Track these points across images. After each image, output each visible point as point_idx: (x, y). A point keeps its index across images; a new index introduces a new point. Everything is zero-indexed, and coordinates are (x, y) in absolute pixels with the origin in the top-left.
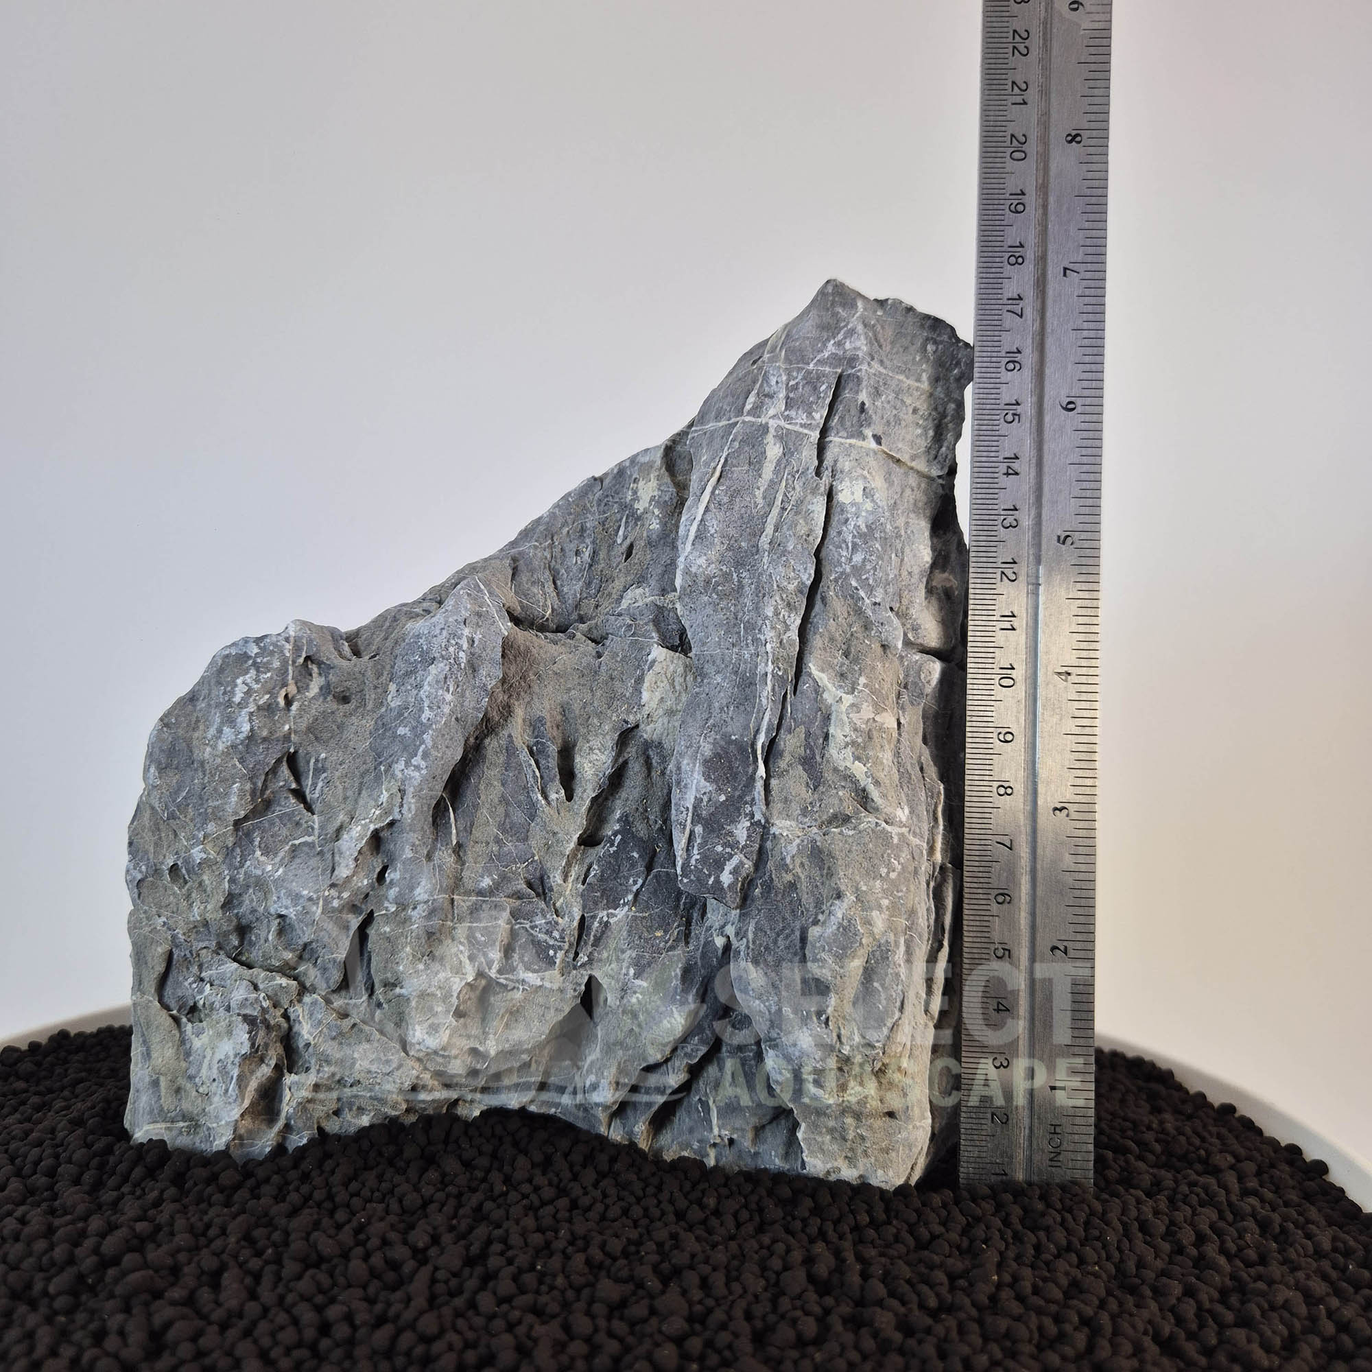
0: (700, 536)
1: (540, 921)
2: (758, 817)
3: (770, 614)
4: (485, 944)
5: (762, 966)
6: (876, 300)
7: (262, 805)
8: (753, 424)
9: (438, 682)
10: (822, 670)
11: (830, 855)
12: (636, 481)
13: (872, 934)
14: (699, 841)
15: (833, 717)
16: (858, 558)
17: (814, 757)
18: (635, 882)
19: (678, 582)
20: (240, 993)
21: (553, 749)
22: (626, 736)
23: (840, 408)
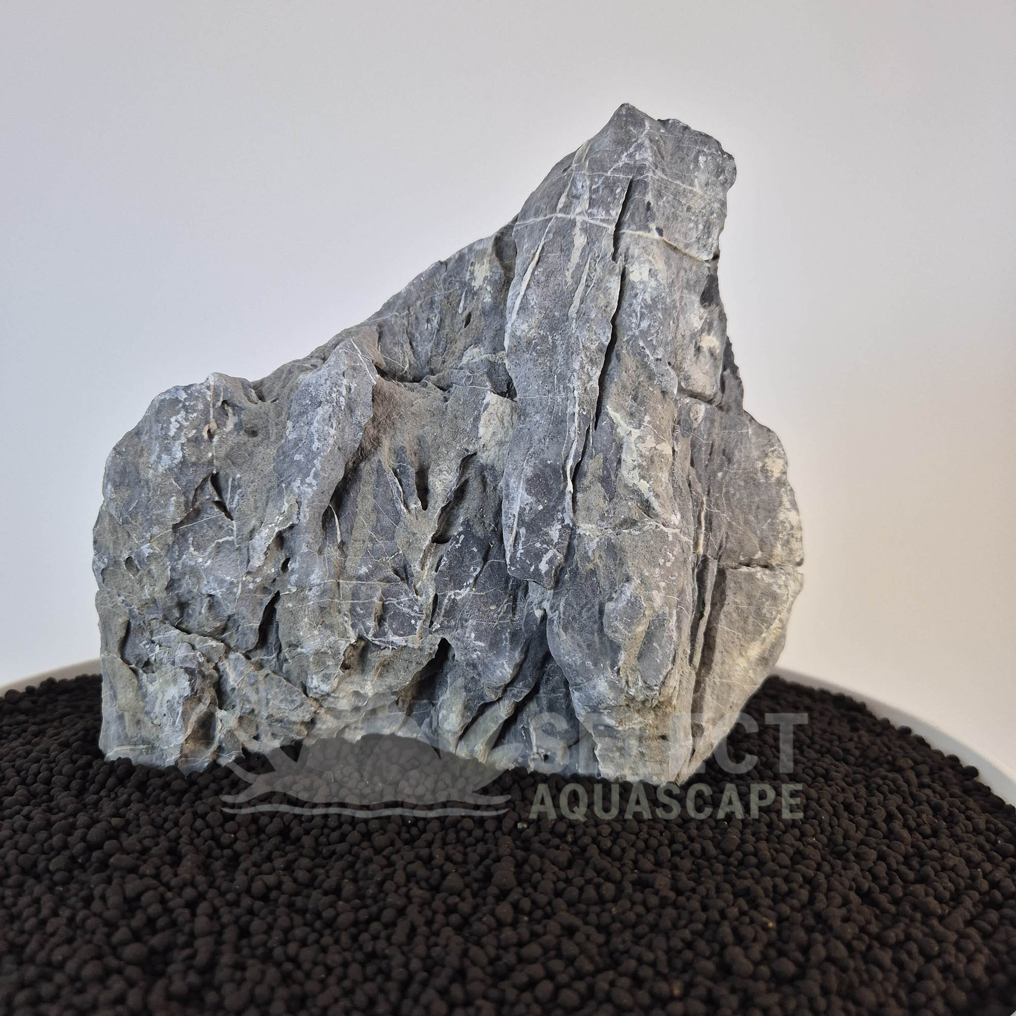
0: (523, 308)
1: (404, 599)
2: (567, 521)
3: (577, 368)
4: (364, 616)
5: (570, 631)
6: (659, 120)
7: (193, 513)
8: (564, 219)
9: (324, 420)
10: (616, 411)
11: (622, 550)
12: (472, 264)
13: (652, 607)
14: (523, 539)
15: (624, 447)
16: (645, 324)
17: (609, 476)
18: (475, 570)
19: (506, 343)
20: (181, 652)
21: (412, 471)
22: (467, 460)
23: (631, 206)
